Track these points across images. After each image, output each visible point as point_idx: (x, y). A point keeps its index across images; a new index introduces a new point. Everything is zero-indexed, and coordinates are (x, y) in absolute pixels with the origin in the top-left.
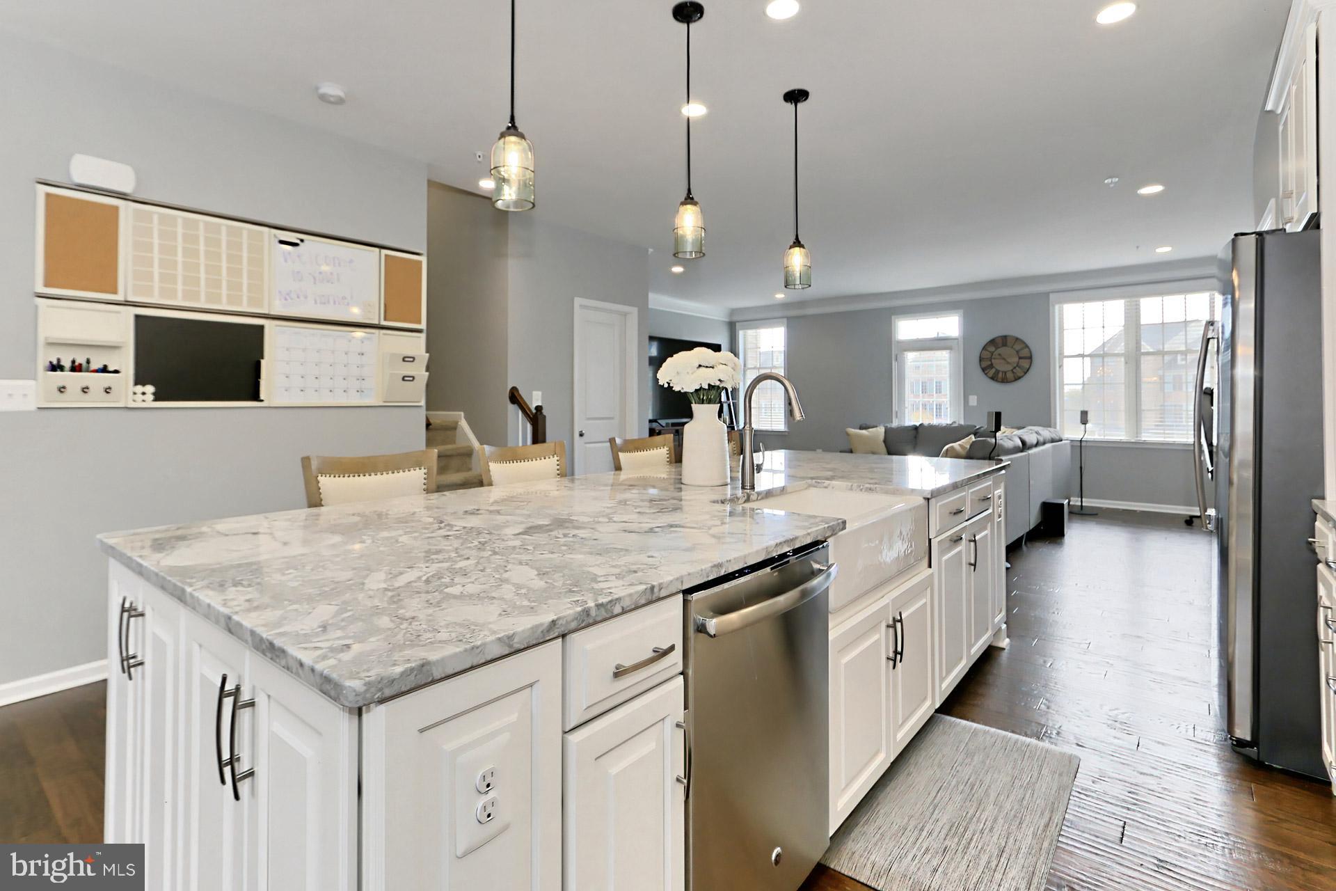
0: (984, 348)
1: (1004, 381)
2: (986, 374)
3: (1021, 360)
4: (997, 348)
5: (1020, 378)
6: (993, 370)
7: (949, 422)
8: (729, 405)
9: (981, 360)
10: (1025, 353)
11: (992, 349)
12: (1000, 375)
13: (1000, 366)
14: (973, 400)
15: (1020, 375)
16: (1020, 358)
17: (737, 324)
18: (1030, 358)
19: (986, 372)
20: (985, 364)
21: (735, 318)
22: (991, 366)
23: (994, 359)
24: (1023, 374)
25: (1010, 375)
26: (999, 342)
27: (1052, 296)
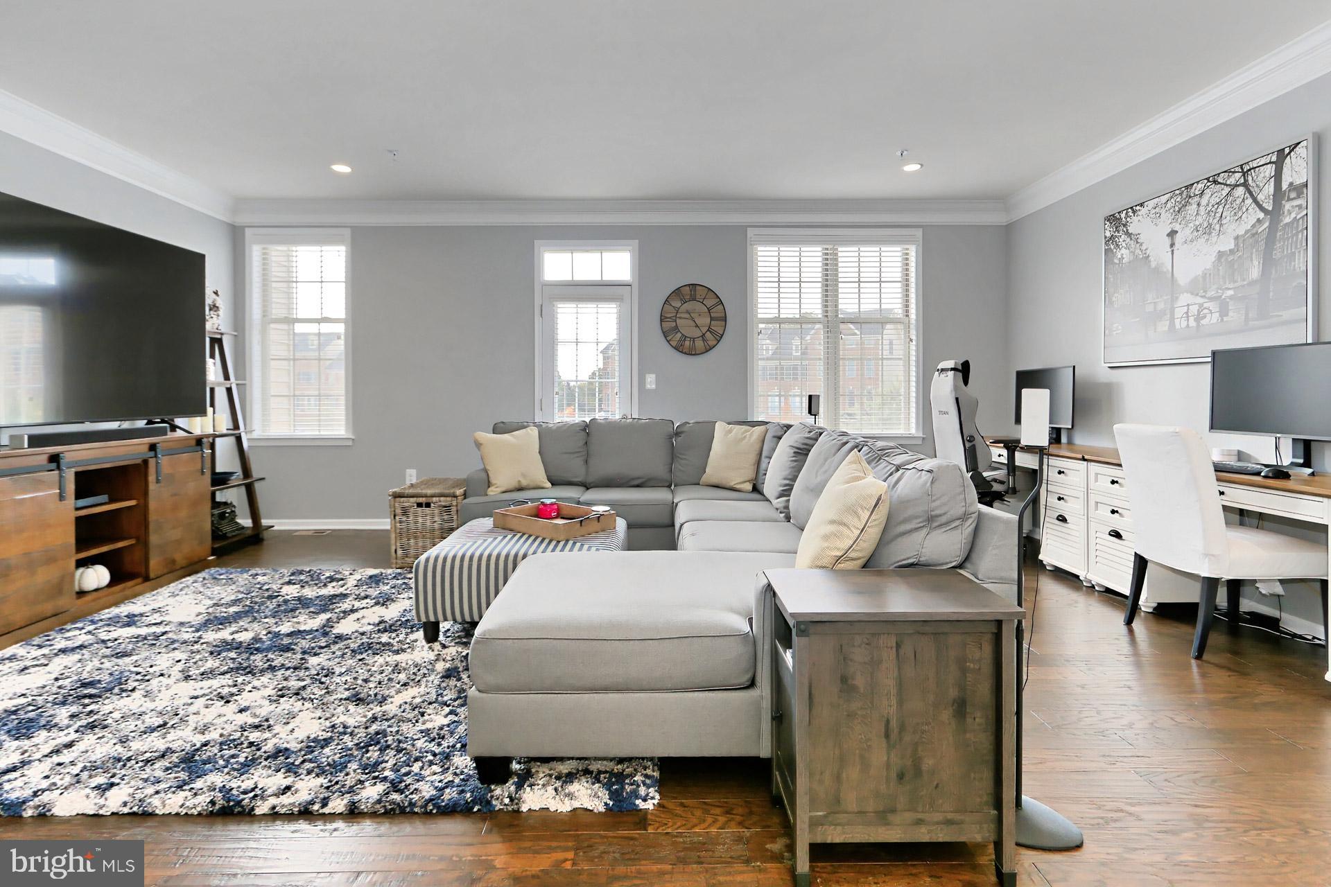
0: (667, 300)
1: (692, 353)
2: (668, 341)
3: (713, 322)
4: (683, 301)
5: (711, 348)
6: (679, 335)
7: (618, 417)
8: (229, 390)
9: (662, 318)
10: (718, 311)
11: (677, 304)
12: (687, 343)
13: (687, 329)
14: (651, 381)
15: (712, 343)
16: (712, 319)
17: (247, 229)
18: (725, 319)
19: (669, 338)
20: (668, 325)
21: (240, 220)
22: (676, 329)
23: (680, 318)
24: (715, 343)
25: (699, 344)
26: (689, 293)
27: (750, 232)
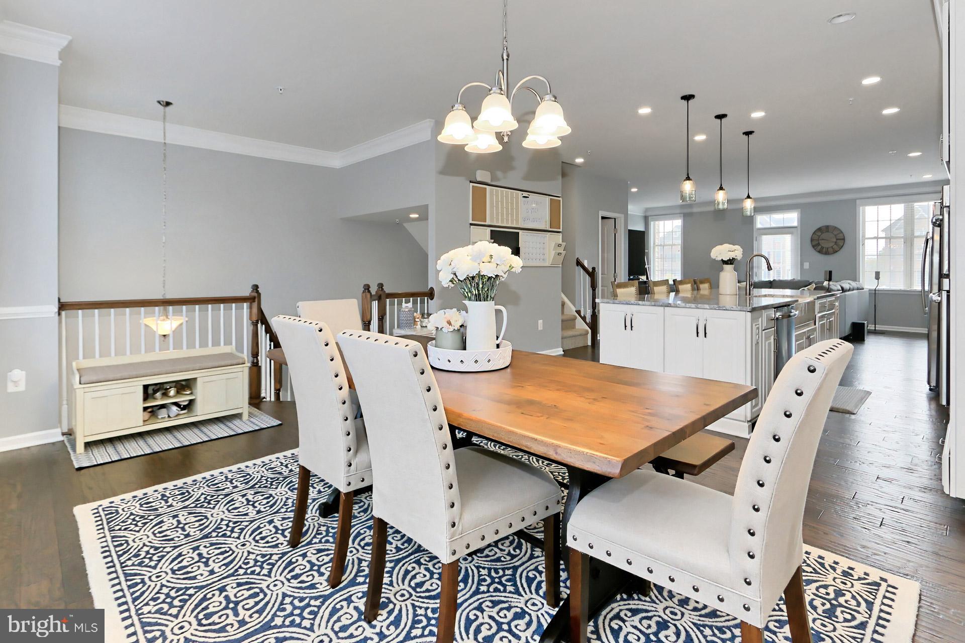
0: (814, 233)
1: (827, 253)
2: (815, 249)
3: (837, 241)
4: (822, 233)
5: (837, 251)
6: (820, 247)
9: (812, 240)
10: (841, 236)
11: (819, 234)
12: (824, 250)
13: (825, 244)
14: (807, 265)
15: (837, 249)
16: (837, 239)
17: (649, 217)
18: (844, 239)
20: (815, 243)
21: (648, 214)
22: (819, 244)
23: (821, 240)
24: (839, 249)
25: (830, 250)
26: (824, 230)
27: (858, 201)
